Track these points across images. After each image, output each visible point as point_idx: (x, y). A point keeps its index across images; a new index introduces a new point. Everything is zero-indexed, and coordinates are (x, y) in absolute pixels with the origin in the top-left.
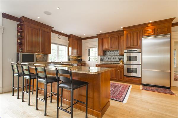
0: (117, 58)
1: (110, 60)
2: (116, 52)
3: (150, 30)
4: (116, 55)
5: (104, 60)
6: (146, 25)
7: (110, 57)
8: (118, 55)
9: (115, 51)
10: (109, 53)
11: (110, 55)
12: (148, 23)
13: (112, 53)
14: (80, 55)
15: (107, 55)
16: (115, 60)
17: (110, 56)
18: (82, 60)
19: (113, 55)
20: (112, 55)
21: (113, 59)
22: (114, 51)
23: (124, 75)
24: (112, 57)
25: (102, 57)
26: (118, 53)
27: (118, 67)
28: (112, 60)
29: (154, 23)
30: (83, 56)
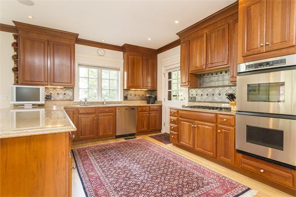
2: (227, 76)
5: (198, 98)
7: (210, 90)
9: (224, 73)
10: (208, 80)
11: (212, 84)
13: (216, 78)
15: (204, 85)
17: (211, 87)
18: (156, 98)
19: (220, 84)
20: (217, 84)
21: (220, 95)
22: (221, 73)
23: (237, 148)
24: (217, 91)
25: (194, 92)
27: (219, 121)
28: (216, 98)
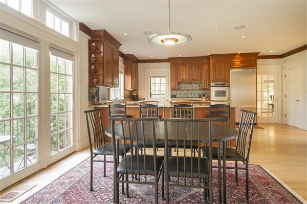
0: (196, 93)
1: (186, 96)
2: (194, 85)
3: (237, 62)
4: (194, 88)
5: (178, 96)
6: (233, 56)
8: (198, 89)
10: (184, 86)
11: (186, 88)
12: (236, 54)
13: (188, 85)
14: (135, 88)
15: (181, 89)
16: (193, 95)
17: (186, 90)
18: (137, 96)
19: (191, 88)
20: (189, 89)
21: (191, 94)
22: (192, 83)
24: (190, 92)
26: (197, 86)
28: (189, 96)
29: (242, 55)
30: (139, 90)
